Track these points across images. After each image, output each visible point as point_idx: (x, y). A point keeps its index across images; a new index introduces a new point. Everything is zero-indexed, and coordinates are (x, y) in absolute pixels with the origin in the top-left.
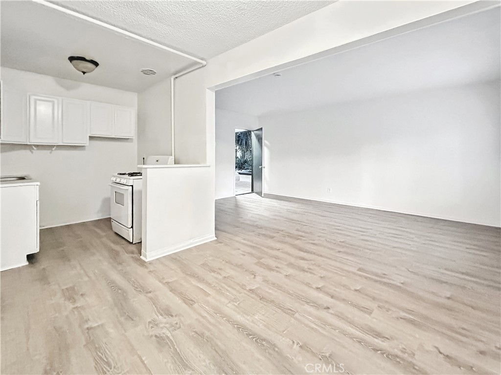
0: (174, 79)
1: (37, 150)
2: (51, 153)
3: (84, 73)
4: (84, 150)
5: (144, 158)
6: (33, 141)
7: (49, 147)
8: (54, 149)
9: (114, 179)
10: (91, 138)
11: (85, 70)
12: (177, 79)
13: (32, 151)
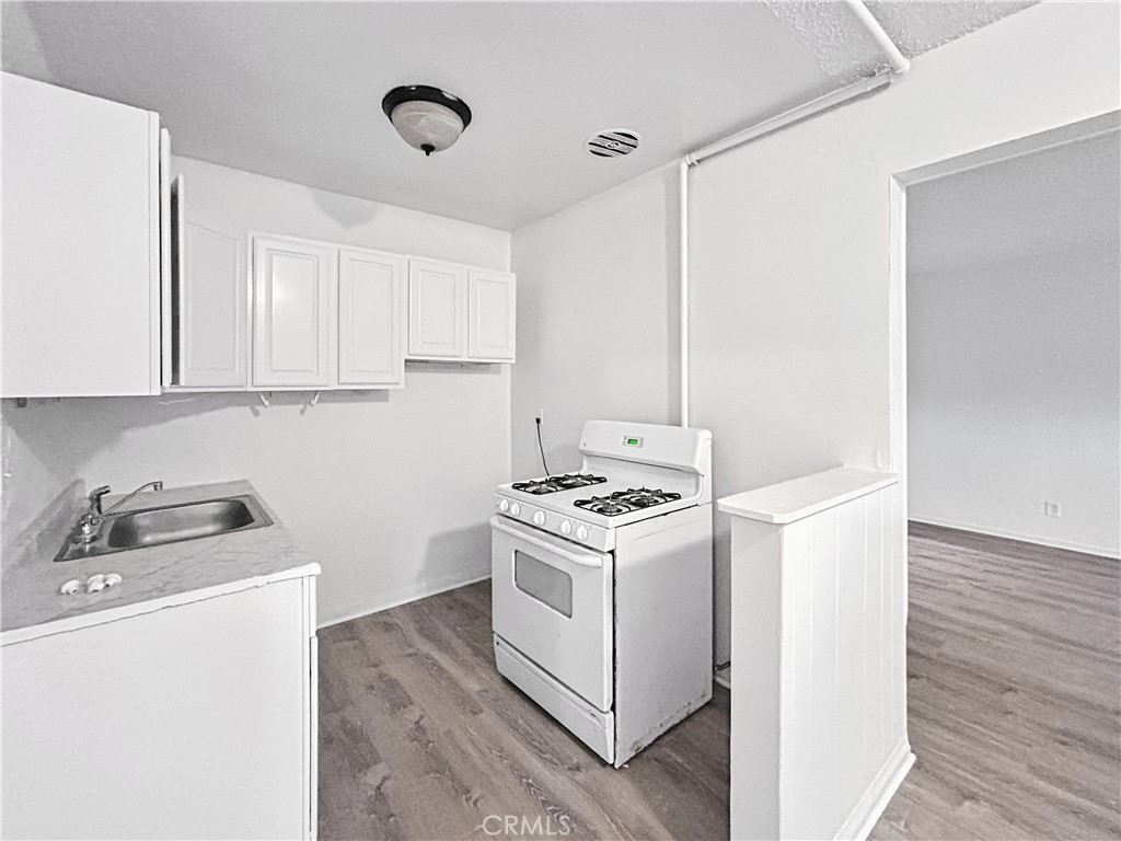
0: (691, 166)
1: (271, 403)
2: (302, 412)
3: (428, 149)
4: (386, 400)
5: (538, 421)
6: (266, 380)
7: (303, 397)
8: (314, 402)
9: (503, 506)
10: (410, 364)
11: (431, 139)
12: (698, 169)
13: (259, 408)
